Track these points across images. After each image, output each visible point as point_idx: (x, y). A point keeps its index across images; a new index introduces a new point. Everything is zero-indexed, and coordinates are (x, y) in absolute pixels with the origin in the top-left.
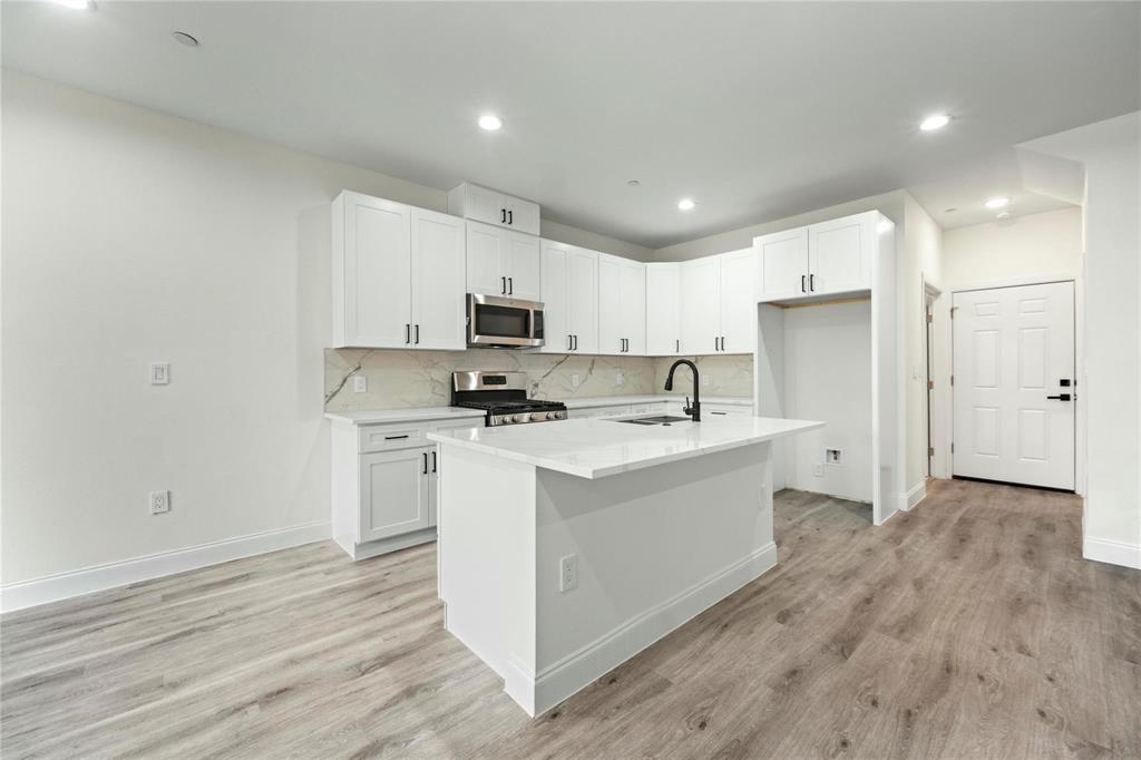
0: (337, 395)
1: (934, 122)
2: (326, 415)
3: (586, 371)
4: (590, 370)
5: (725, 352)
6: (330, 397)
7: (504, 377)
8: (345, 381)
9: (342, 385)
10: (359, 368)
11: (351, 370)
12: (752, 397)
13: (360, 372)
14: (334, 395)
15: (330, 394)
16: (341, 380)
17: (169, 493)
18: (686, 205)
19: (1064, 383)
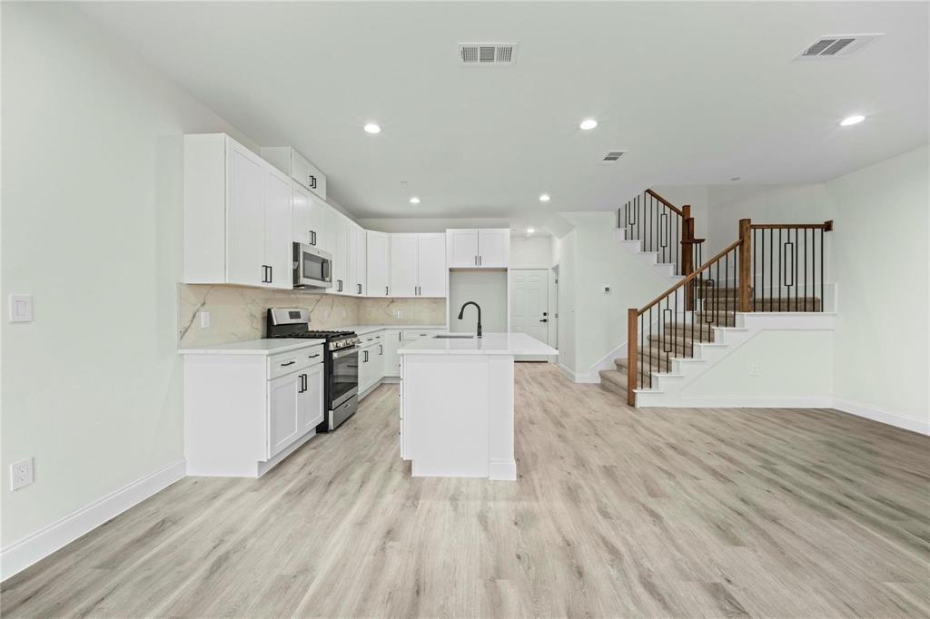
0: (189, 330)
1: (545, 198)
2: (181, 351)
3: (329, 309)
4: (332, 308)
5: (422, 296)
6: (183, 333)
7: (299, 313)
8: (194, 317)
9: (192, 321)
10: (204, 304)
11: (199, 305)
12: (445, 324)
13: (206, 306)
14: (186, 331)
15: (183, 330)
16: (191, 316)
17: (33, 459)
18: (415, 200)
19: (545, 314)
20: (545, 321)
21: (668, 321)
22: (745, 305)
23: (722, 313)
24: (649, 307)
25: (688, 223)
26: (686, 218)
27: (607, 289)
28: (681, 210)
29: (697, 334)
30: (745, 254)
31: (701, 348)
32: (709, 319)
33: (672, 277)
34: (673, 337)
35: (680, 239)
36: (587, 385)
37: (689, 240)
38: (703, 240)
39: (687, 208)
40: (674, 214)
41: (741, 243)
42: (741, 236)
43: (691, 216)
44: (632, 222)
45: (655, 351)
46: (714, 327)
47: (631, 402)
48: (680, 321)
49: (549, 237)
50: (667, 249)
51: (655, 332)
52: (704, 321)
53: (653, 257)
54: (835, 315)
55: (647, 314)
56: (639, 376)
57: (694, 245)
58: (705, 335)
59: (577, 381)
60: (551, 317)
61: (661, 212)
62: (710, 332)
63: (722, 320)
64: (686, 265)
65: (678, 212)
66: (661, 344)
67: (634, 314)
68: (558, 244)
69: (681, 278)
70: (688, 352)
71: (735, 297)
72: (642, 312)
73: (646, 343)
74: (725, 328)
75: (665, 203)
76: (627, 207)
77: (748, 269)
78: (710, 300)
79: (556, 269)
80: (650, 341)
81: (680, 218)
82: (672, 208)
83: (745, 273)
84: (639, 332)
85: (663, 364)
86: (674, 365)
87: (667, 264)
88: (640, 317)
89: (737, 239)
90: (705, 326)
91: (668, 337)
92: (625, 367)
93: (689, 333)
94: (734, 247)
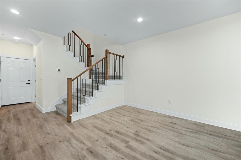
19: (29, 80)
20: (29, 83)
21: (84, 82)
22: (107, 77)
23: (101, 80)
24: (77, 78)
25: (89, 50)
26: (88, 48)
27: (59, 70)
28: (87, 45)
29: (94, 87)
30: (107, 61)
31: (96, 92)
32: (98, 82)
33: (84, 67)
34: (86, 89)
35: (87, 55)
36: (48, 113)
37: (89, 56)
38: (94, 56)
39: (89, 45)
40: (85, 46)
41: (106, 57)
42: (106, 55)
43: (90, 48)
44: (70, 45)
45: (79, 94)
46: (99, 85)
47: (69, 120)
48: (88, 83)
49: (32, 45)
50: (82, 57)
51: (79, 87)
52: (96, 83)
53: (78, 59)
54: (125, 80)
55: (76, 80)
56: (73, 106)
57: (91, 57)
58: (96, 88)
59: (43, 112)
60: (32, 82)
61: (80, 44)
62: (98, 86)
63: (101, 82)
64: (89, 64)
65: (86, 46)
66: (82, 92)
67: (70, 81)
68: (35, 48)
69: (87, 68)
70: (91, 94)
71: (104, 75)
72: (74, 80)
73: (75, 91)
74: (102, 85)
75: (82, 41)
76: (68, 35)
77: (108, 66)
78: (98, 76)
79: (34, 60)
80: (77, 90)
81: (87, 48)
82: (84, 43)
83: (107, 67)
84: (73, 87)
85: (82, 100)
86: (86, 100)
87: (82, 62)
88: (73, 82)
89: (105, 56)
90: (96, 84)
91: (84, 89)
92: (67, 102)
93: (91, 87)
94: (104, 58)
